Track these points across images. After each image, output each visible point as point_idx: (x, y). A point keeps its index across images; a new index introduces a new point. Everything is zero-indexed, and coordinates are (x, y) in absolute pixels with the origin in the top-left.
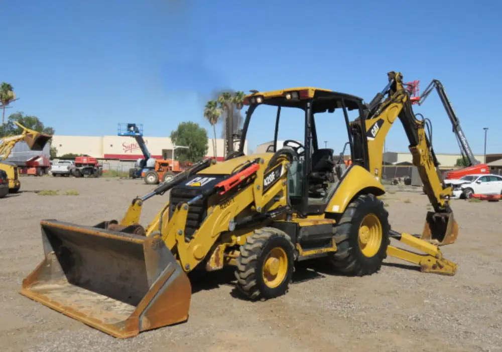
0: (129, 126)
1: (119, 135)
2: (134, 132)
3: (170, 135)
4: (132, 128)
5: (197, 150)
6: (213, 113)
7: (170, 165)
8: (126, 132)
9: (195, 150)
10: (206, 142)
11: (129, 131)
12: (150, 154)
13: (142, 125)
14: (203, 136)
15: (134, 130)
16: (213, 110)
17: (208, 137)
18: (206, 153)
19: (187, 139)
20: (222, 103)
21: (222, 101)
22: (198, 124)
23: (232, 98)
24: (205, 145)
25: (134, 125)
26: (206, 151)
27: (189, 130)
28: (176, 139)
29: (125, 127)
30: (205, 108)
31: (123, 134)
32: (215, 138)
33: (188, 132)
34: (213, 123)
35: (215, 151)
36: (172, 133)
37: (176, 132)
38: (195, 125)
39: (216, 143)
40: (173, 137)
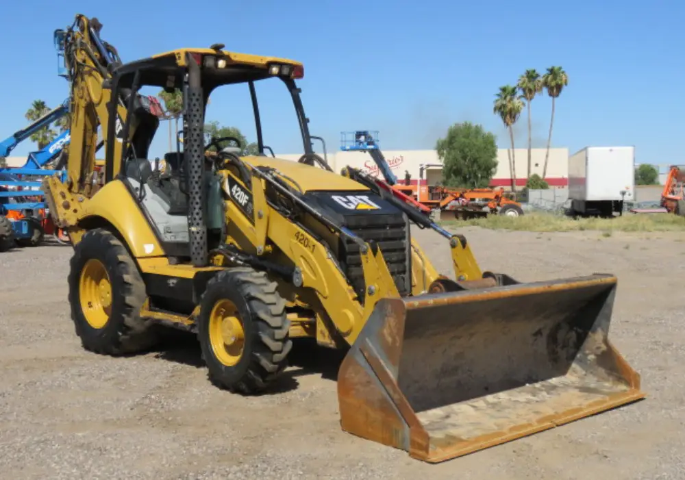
0: (359, 135)
1: (344, 149)
2: (365, 143)
3: (435, 144)
4: (362, 138)
5: (480, 168)
6: (510, 106)
7: (415, 193)
8: (354, 145)
9: (475, 168)
10: (494, 154)
11: (358, 143)
12: (396, 177)
13: (377, 132)
14: (489, 146)
15: (366, 141)
16: (509, 101)
17: (496, 147)
18: (495, 173)
19: (462, 151)
20: (524, 90)
21: (524, 86)
22: (481, 126)
23: (541, 79)
24: (493, 160)
25: (365, 134)
26: (493, 170)
27: (464, 137)
28: (445, 152)
29: (352, 137)
30: (497, 98)
31: (348, 148)
32: (513, 148)
33: (463, 140)
34: (510, 123)
35: (512, 169)
36: (438, 143)
37: (445, 141)
38: (477, 127)
39: (514, 156)
40: (440, 148)
